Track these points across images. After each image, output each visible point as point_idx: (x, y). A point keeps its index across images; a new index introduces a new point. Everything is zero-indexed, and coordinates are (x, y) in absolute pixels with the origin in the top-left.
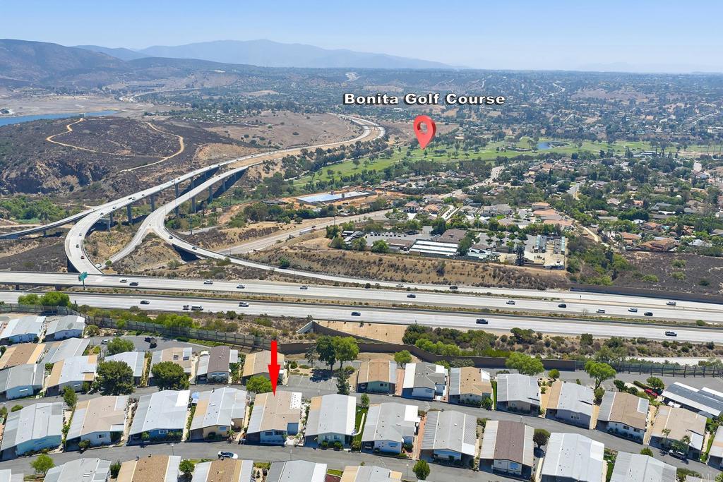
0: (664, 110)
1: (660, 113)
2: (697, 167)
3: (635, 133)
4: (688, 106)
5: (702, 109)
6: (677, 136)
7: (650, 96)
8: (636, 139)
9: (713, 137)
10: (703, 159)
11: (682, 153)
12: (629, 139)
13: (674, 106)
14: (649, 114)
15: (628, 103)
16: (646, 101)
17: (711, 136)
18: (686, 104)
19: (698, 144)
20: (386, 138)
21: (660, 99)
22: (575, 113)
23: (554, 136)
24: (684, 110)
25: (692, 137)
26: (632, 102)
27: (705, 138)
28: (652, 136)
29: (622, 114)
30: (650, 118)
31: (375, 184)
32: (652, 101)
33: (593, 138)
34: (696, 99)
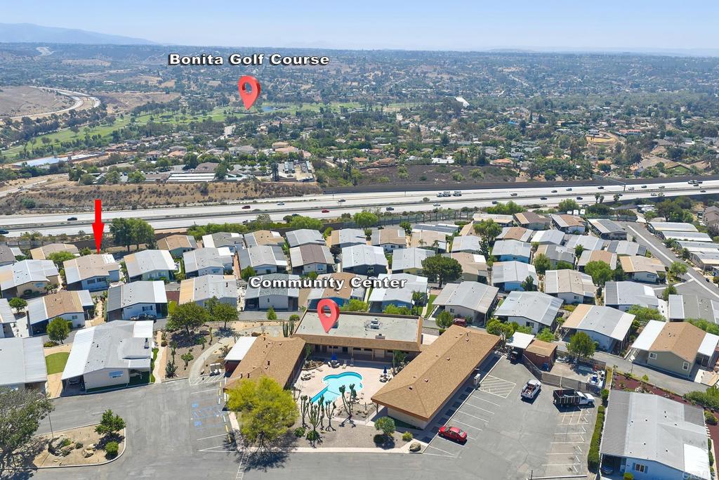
0: (365, 77)
1: (363, 80)
2: (400, 118)
3: (345, 95)
4: (384, 74)
5: (394, 75)
6: (379, 97)
7: (353, 66)
8: (347, 101)
9: (407, 96)
10: (403, 112)
11: (386, 110)
12: (341, 101)
13: (373, 74)
14: (355, 80)
15: (334, 73)
16: (349, 70)
17: (405, 95)
18: (382, 73)
19: (397, 102)
20: (103, 106)
21: (361, 68)
22: (291, 82)
23: (276, 101)
24: (382, 77)
25: (391, 97)
26: (338, 71)
27: (401, 98)
28: (359, 97)
29: (332, 81)
30: (355, 84)
31: (103, 146)
32: (354, 70)
33: (310, 100)
34: (389, 68)
